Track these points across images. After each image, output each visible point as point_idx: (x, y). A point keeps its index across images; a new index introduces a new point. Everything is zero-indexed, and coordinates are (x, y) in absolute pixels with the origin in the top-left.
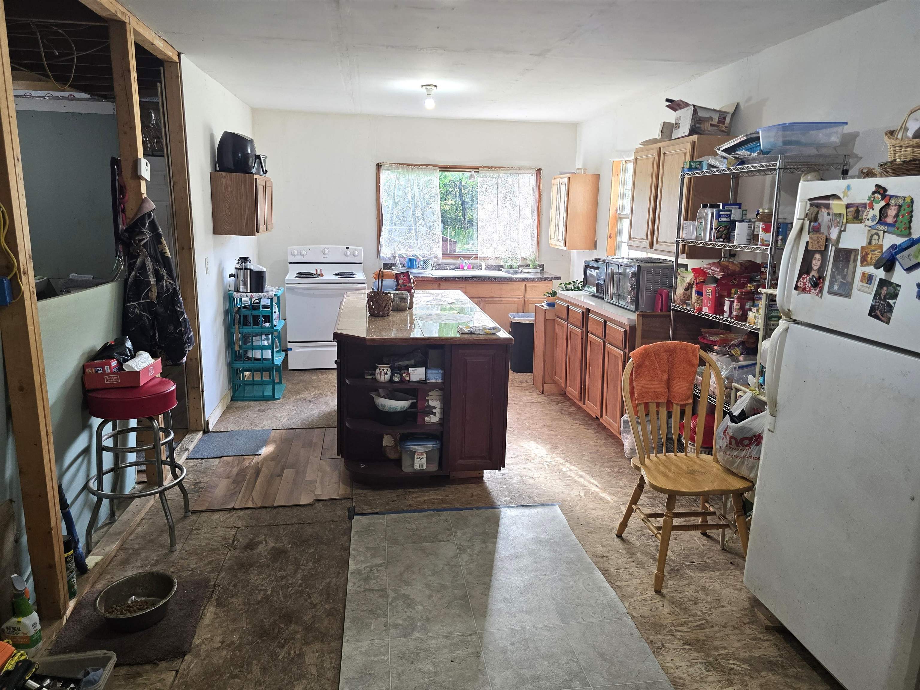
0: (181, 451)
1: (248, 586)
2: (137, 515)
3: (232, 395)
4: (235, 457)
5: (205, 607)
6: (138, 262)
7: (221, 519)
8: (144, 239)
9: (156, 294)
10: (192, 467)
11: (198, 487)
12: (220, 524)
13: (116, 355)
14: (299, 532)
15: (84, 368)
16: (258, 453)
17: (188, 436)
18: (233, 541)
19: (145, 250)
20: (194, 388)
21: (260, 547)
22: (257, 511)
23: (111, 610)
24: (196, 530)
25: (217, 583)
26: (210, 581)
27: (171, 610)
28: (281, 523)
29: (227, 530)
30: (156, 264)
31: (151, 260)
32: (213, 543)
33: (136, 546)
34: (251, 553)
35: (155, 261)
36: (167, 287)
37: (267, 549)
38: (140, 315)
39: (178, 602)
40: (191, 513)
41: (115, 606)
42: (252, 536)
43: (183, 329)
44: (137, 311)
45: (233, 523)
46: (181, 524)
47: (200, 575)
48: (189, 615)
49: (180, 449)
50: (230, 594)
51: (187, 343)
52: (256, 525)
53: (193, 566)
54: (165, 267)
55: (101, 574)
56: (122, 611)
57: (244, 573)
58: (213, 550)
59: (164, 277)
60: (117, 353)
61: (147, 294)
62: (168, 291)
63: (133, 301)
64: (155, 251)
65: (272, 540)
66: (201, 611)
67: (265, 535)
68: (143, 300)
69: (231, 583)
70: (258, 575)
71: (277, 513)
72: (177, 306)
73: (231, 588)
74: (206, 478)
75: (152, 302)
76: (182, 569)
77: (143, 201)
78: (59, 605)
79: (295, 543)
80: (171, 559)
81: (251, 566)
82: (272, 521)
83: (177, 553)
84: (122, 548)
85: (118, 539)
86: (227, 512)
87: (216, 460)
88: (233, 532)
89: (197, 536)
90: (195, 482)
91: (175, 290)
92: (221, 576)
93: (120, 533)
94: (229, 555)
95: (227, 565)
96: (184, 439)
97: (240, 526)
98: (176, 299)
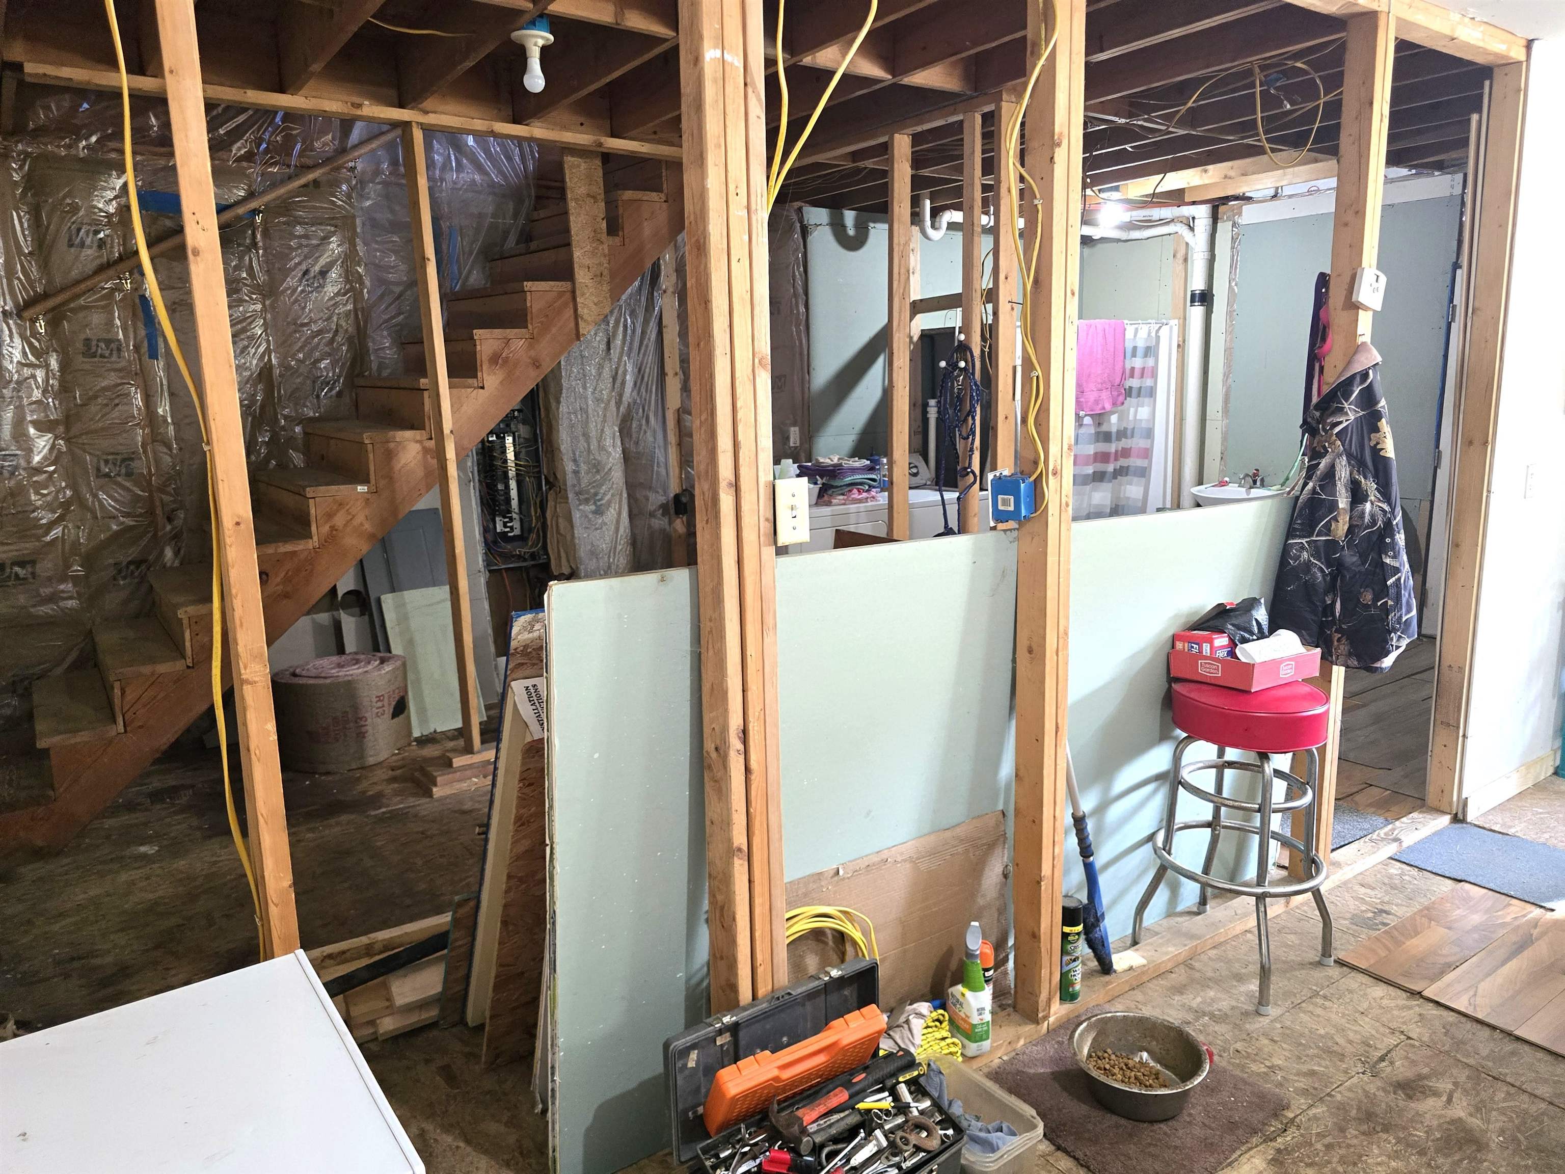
0: (1383, 839)
1: (1355, 1164)
2: (1239, 919)
3: (1558, 763)
4: (1490, 893)
5: (1250, 1149)
6: (1322, 466)
7: (1385, 1002)
8: (1341, 422)
9: (1346, 527)
10: (1391, 877)
11: (1379, 919)
12: (1376, 1011)
13: (1230, 627)
14: (1542, 1122)
15: (1175, 638)
16: (1548, 905)
17: (1415, 815)
18: (1382, 1059)
19: (1339, 443)
20: (1448, 725)
21: (1431, 1102)
22: (1469, 1025)
23: (1100, 1054)
24: (1325, 997)
25: (1297, 1120)
26: (1287, 1107)
27: (1190, 1115)
28: (1508, 1080)
29: (1382, 1029)
30: (1358, 471)
31: (1349, 463)
32: (1341, 1041)
33: (1210, 974)
34: (1401, 1103)
35: (1357, 462)
36: (1373, 516)
37: (1440, 1116)
38: (1308, 565)
39: (1209, 1109)
40: (1335, 961)
41: (1109, 1051)
42: (1426, 1070)
43: (1390, 603)
44: (1305, 555)
45: (1404, 1023)
46: (1303, 972)
47: (1280, 1085)
48: (1212, 1144)
49: (1386, 834)
50: (1309, 1157)
51: (1395, 630)
52: (1447, 1053)
53: (1277, 1061)
54: (1376, 477)
55: (1134, 989)
56: (1115, 1065)
57: (1364, 1133)
58: (1331, 1052)
59: (1367, 496)
60: (1233, 625)
61: (1328, 526)
62: (1374, 522)
63: (1300, 537)
64: (1362, 446)
65: (1465, 1104)
66: (1238, 1153)
67: (1456, 1084)
68: (1317, 536)
69: (1325, 1137)
70: (1389, 1157)
71: (1513, 1053)
72: (1386, 554)
73: (1319, 1146)
74: (1405, 909)
75: (1334, 543)
76: (1256, 1055)
77: (1358, 349)
78: (1037, 1002)
79: (1515, 1139)
80: (1248, 1026)
81: (1386, 1129)
82: (1490, 1064)
83: (1264, 1021)
84: (1187, 963)
85: (1185, 945)
86: (1404, 995)
87: (1450, 882)
88: (1393, 1041)
89: (1319, 1011)
90: (1380, 907)
91: (1388, 524)
92: (1314, 1111)
93: (1193, 937)
94: (1355, 1080)
95: (1339, 1097)
96: (1404, 819)
97: (1414, 1036)
98: (1388, 540)
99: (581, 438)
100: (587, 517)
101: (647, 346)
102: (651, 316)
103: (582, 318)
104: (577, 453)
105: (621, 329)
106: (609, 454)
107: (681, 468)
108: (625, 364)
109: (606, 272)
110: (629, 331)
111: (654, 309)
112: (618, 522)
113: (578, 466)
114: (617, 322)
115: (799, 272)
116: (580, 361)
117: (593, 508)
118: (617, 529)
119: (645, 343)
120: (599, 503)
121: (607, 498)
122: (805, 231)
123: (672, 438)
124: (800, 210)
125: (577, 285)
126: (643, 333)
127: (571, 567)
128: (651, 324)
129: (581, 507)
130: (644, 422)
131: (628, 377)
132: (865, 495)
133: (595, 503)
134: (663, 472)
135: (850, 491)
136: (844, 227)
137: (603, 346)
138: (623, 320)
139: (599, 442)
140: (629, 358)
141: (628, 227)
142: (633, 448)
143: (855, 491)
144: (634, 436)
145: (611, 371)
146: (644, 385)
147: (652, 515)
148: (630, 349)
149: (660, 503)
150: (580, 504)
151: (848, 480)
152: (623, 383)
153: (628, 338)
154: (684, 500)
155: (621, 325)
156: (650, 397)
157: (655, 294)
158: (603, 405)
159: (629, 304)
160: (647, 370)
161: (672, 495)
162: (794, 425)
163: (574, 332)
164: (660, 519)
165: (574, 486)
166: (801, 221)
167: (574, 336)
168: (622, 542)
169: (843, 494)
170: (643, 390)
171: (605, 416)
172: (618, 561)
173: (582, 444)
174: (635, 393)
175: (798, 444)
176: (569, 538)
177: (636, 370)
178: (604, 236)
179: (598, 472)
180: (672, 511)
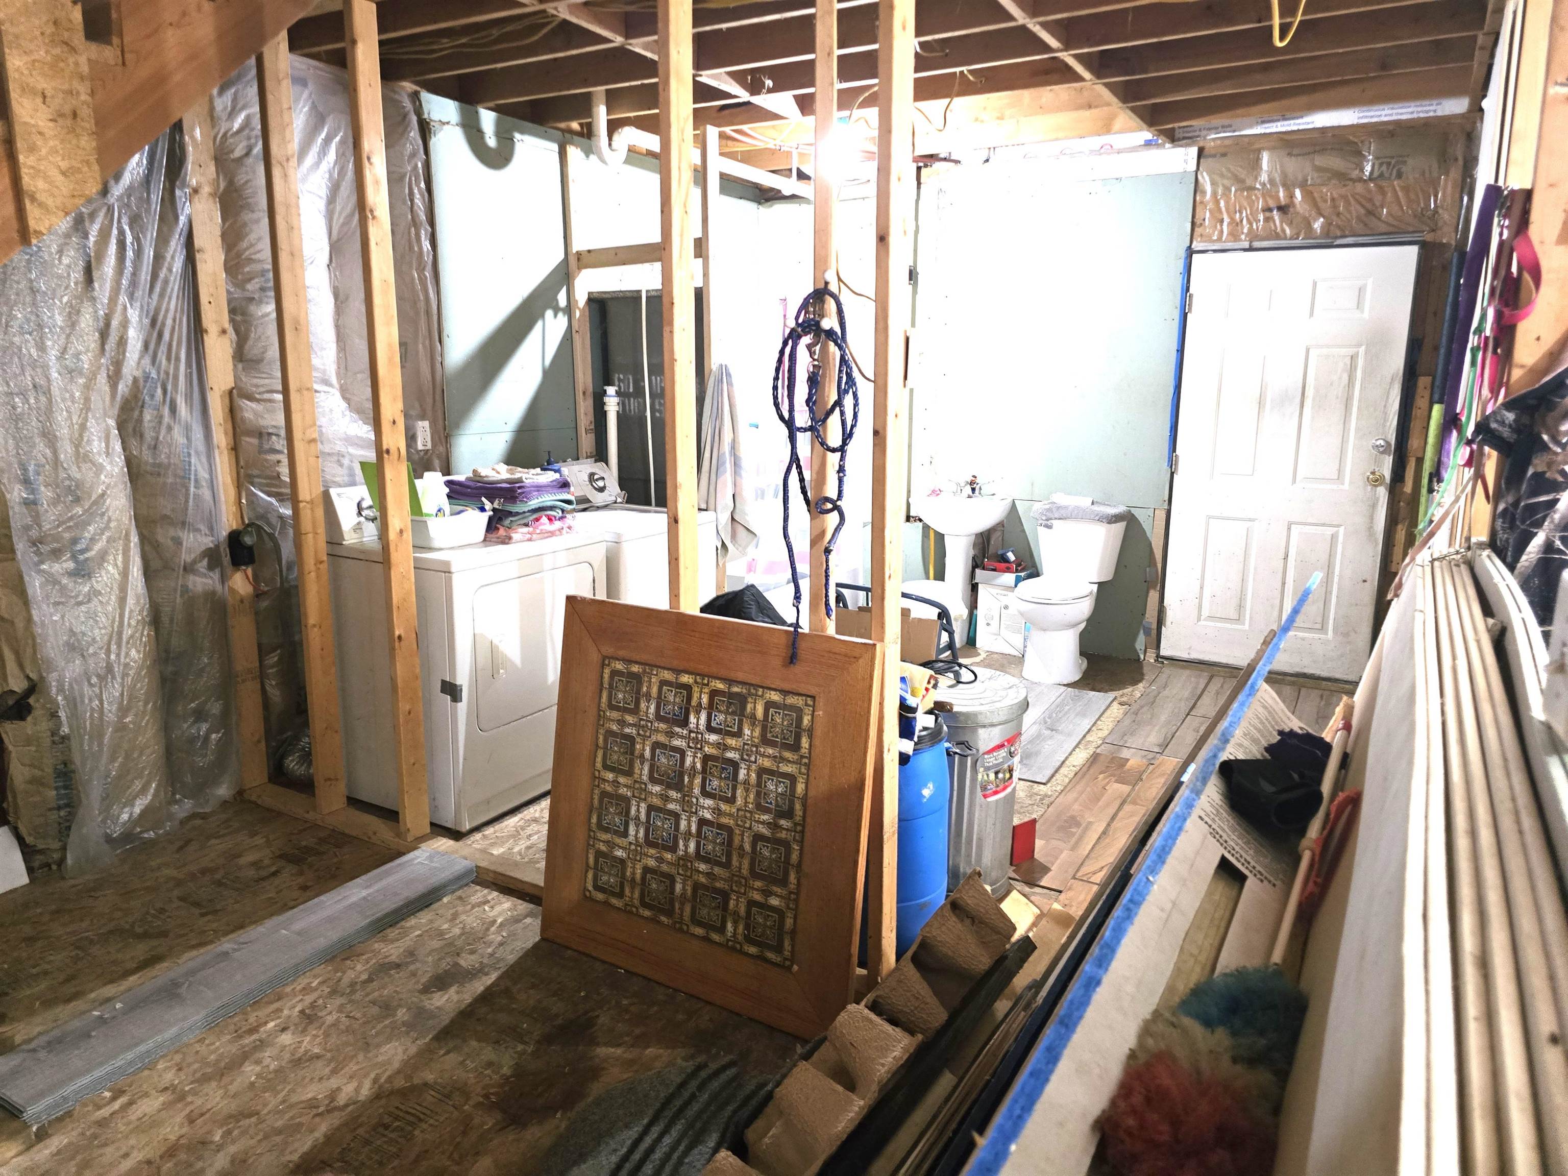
99: (37, 440)
100: (56, 582)
101: (166, 282)
102: (171, 231)
103: (33, 199)
104: (31, 468)
105: (113, 248)
106: (100, 468)
107: (239, 487)
108: (125, 308)
109: (85, 112)
110: (130, 254)
111: (177, 218)
112: (123, 589)
113: (33, 491)
114: (104, 235)
115: (419, 188)
116: (28, 299)
117: (71, 565)
118: (122, 600)
119: (162, 275)
120: (81, 557)
121: (98, 547)
122: (425, 129)
123: (221, 437)
124: (415, 96)
125: (18, 129)
126: (158, 258)
127: (28, 678)
128: (173, 243)
129: (44, 567)
130: (166, 411)
131: (132, 333)
132: (558, 524)
133: (74, 557)
134: (206, 494)
135: (537, 520)
136: (480, 132)
137: (77, 275)
138: (115, 232)
139: (77, 447)
140: (131, 297)
141: (131, 31)
142: (147, 456)
143: (544, 520)
144: (149, 435)
145: (96, 319)
146: (163, 348)
147: (189, 569)
148: (134, 283)
149: (203, 548)
150: (42, 562)
151: (534, 503)
152: (122, 342)
153: (128, 263)
154: (248, 540)
155: (113, 241)
156: (177, 368)
157: (178, 192)
158: (81, 381)
159: (128, 205)
160: (169, 322)
161: (225, 533)
162: (423, 418)
163: (15, 225)
164: (205, 576)
165: (27, 528)
166: (419, 111)
167: (15, 235)
168: (133, 623)
169: (526, 525)
170: (162, 357)
171: (87, 400)
172: (127, 654)
173: (41, 448)
174: (147, 361)
175: (429, 446)
176: (20, 624)
177: (147, 321)
178: (78, 38)
179: (77, 500)
180: (226, 560)
